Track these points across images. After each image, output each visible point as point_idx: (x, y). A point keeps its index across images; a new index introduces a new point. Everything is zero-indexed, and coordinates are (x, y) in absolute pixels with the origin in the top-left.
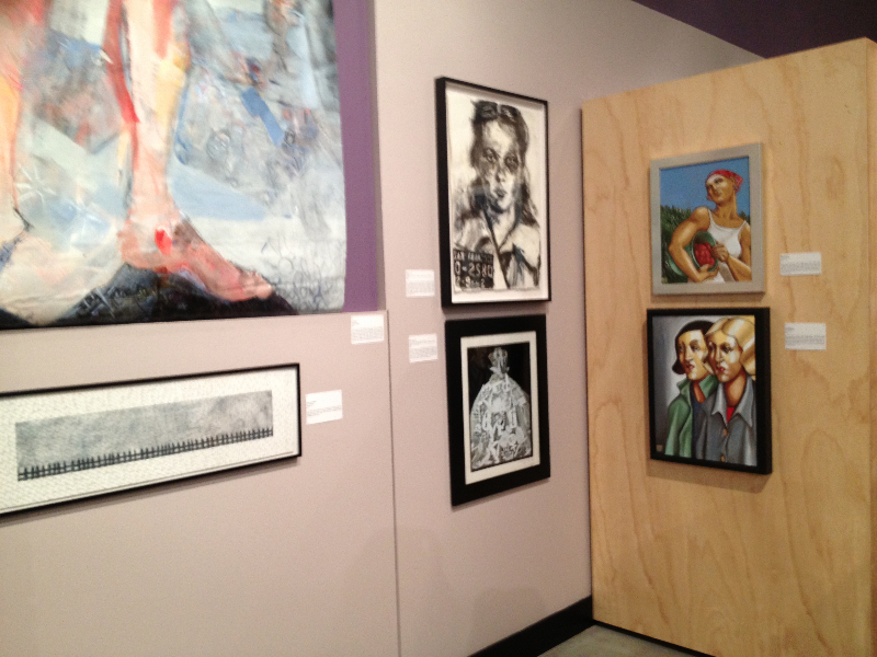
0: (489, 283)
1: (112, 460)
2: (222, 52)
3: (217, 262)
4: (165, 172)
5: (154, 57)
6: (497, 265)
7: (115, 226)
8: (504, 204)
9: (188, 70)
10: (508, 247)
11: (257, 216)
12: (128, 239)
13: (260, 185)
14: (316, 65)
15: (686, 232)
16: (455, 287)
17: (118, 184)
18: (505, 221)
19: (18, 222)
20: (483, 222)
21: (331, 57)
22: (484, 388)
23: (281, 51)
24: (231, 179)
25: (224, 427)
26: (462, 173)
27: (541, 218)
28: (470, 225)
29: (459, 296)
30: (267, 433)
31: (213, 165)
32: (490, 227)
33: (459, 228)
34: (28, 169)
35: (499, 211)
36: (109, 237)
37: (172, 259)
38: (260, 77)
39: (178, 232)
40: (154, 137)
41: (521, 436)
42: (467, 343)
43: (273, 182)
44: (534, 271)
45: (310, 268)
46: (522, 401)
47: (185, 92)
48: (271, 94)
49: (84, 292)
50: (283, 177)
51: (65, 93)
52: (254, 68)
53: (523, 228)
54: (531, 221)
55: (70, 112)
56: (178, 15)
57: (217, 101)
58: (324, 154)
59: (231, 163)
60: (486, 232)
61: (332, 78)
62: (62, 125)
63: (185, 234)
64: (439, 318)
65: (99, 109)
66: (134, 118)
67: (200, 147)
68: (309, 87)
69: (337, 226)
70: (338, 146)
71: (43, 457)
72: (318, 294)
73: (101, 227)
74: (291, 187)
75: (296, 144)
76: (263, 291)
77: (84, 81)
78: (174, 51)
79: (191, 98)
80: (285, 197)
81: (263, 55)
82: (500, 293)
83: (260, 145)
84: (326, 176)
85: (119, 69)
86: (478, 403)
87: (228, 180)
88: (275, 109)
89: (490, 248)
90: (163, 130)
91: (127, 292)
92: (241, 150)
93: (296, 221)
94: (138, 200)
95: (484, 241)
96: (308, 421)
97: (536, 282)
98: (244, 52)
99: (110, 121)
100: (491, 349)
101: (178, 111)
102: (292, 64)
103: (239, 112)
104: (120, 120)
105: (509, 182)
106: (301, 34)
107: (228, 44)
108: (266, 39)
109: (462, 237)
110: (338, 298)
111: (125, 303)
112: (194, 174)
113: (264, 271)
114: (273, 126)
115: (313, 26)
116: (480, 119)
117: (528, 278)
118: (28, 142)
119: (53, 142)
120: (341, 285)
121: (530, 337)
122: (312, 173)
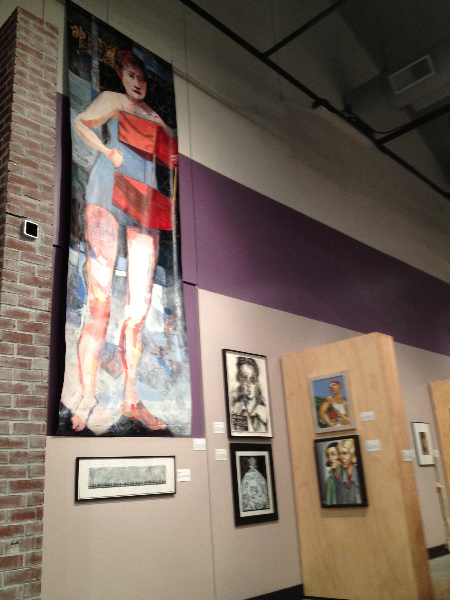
0: (246, 429)
1: (116, 485)
2: (152, 345)
3: (150, 416)
4: (134, 385)
5: (132, 348)
6: (249, 421)
7: (120, 403)
8: (251, 396)
9: (142, 352)
10: (253, 414)
11: (162, 400)
12: (124, 407)
13: (163, 389)
14: (181, 347)
15: (325, 407)
16: (233, 430)
17: (121, 388)
18: (252, 404)
19: (95, 401)
20: (242, 403)
21: (186, 344)
22: (247, 474)
23: (170, 343)
24: (154, 387)
25: (150, 478)
26: (233, 384)
27: (267, 402)
28: (238, 405)
29: (235, 434)
30: (164, 482)
31: (149, 382)
32: (246, 405)
33: (233, 405)
34: (98, 384)
35: (249, 399)
36: (118, 407)
37: (136, 414)
38: (164, 353)
39: (138, 405)
40: (132, 373)
41: (264, 499)
42: (239, 454)
43: (167, 388)
44: (265, 424)
45: (179, 419)
46: (264, 482)
47: (141, 359)
48: (166, 358)
49: (111, 424)
50: (170, 386)
51: (109, 360)
52: (161, 349)
53: (260, 406)
54: (263, 404)
55: (110, 366)
56: (140, 334)
57: (150, 360)
58: (183, 377)
59: (154, 381)
60: (244, 408)
61: (186, 351)
62: (107, 370)
63: (140, 405)
64: (227, 443)
65: (117, 365)
66: (126, 368)
67: (145, 376)
68: (178, 355)
69: (188, 403)
70: (188, 375)
71: (97, 481)
72: (182, 429)
73: (117, 403)
74: (173, 389)
75: (174, 374)
76: (163, 427)
77: (113, 357)
78: (139, 345)
79: (143, 360)
80: (171, 393)
81: (164, 345)
82: (251, 433)
83: (163, 375)
84: (184, 385)
85: (123, 352)
86: (245, 481)
87: (153, 387)
88: (167, 363)
89: (246, 414)
90: (134, 371)
91: (123, 425)
92: (157, 377)
93: (174, 402)
94: (127, 394)
95: (244, 411)
96: (179, 480)
97: (267, 429)
98: (158, 344)
99: (120, 369)
100: (249, 457)
101: (139, 364)
102: (173, 348)
103: (157, 364)
104: (123, 369)
105: (252, 387)
106: (176, 337)
107: (154, 342)
108: (165, 339)
109: (235, 409)
110: (188, 431)
111: (122, 428)
112: (143, 385)
113: (164, 419)
114: (167, 368)
115: (180, 334)
116: (240, 363)
117: (263, 428)
118: (99, 376)
119: (105, 375)
120: (190, 426)
121: (265, 454)
122: (179, 385)
